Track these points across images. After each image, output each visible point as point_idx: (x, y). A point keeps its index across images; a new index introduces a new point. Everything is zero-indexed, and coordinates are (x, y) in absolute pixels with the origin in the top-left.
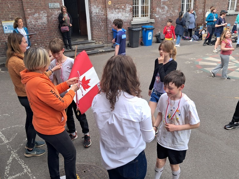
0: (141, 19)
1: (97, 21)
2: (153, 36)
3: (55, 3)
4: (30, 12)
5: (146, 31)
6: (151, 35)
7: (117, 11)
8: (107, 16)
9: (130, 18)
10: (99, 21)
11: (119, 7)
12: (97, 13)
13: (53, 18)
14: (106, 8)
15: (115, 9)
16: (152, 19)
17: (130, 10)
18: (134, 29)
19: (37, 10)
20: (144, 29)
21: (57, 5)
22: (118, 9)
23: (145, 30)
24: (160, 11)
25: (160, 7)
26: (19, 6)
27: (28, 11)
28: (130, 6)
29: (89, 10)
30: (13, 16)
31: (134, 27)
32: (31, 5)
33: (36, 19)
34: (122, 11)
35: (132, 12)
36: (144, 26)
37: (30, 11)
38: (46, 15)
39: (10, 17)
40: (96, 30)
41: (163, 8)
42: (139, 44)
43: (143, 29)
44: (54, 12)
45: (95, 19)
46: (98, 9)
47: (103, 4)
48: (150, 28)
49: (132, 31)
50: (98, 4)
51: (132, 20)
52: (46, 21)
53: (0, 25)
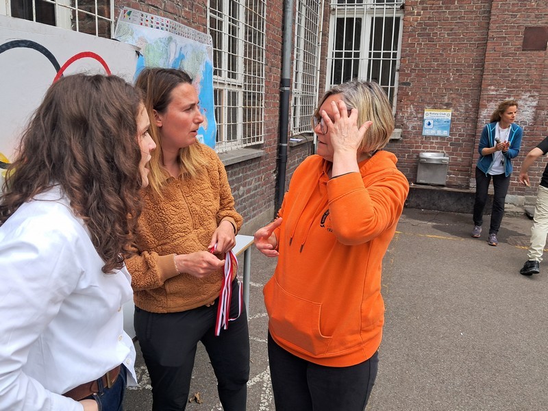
4: (494, 93)
19: (514, 90)
26: (473, 79)
27: (491, 91)
30: (453, 99)
37: (496, 91)
39: (446, 101)
52: (531, 118)
53: (419, 116)
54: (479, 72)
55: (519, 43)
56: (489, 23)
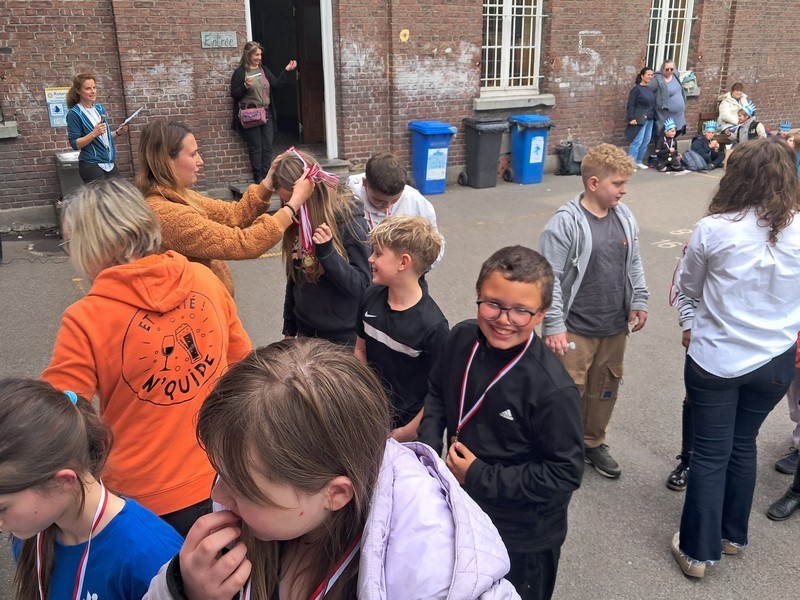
0: (510, 93)
1: (358, 96)
2: (547, 152)
3: (222, 30)
4: (138, 59)
5: (523, 134)
6: (542, 148)
7: (427, 62)
8: (395, 81)
9: (472, 89)
10: (366, 95)
11: (436, 50)
12: (359, 70)
13: (215, 81)
14: (391, 52)
15: (423, 56)
16: (546, 92)
17: (474, 61)
18: (484, 127)
19: (162, 54)
20: (519, 126)
21: (230, 38)
22: (432, 56)
23: (519, 128)
24: (576, 67)
25: (574, 55)
26: (104, 40)
27: (133, 56)
28: (474, 49)
29: (335, 59)
31: (482, 120)
32: (142, 35)
33: (158, 84)
34: (444, 63)
35: (478, 69)
36: (516, 117)
37: (140, 55)
38: (190, 71)
40: (354, 127)
41: (585, 58)
42: (499, 176)
43: (513, 126)
44: (216, 61)
45: (353, 88)
46: (364, 56)
47: (383, 39)
48: (539, 125)
49: (478, 131)
50: (366, 39)
51: (478, 96)
52: (190, 89)
53: (39, 98)
54: (109, 30)
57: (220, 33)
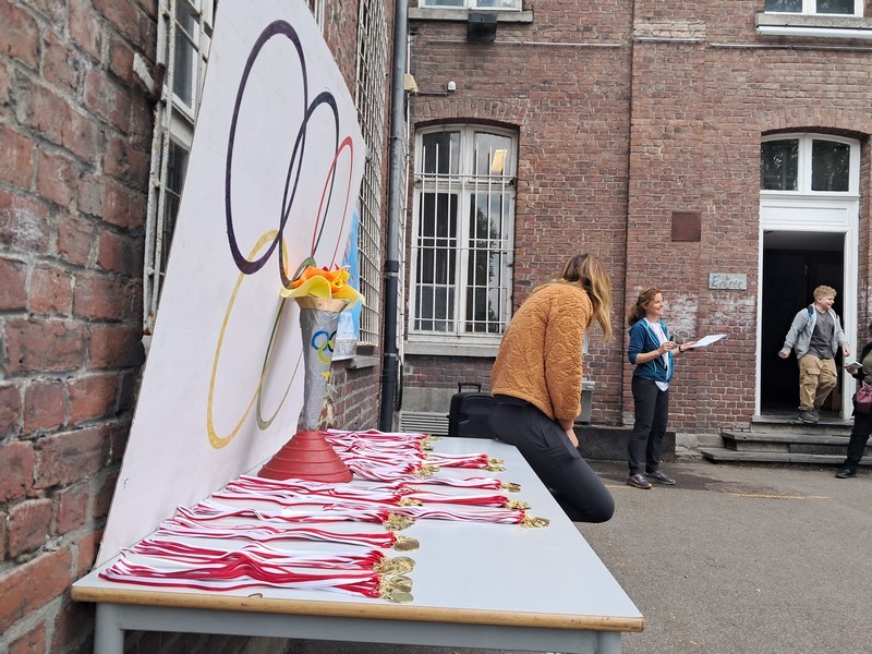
3: (732, 272)
13: (716, 322)
21: (739, 280)
26: (614, 277)
32: (650, 274)
38: (694, 309)
44: (722, 302)
52: (692, 327)
54: (620, 268)
55: (667, 231)
56: (627, 206)
57: (729, 275)
